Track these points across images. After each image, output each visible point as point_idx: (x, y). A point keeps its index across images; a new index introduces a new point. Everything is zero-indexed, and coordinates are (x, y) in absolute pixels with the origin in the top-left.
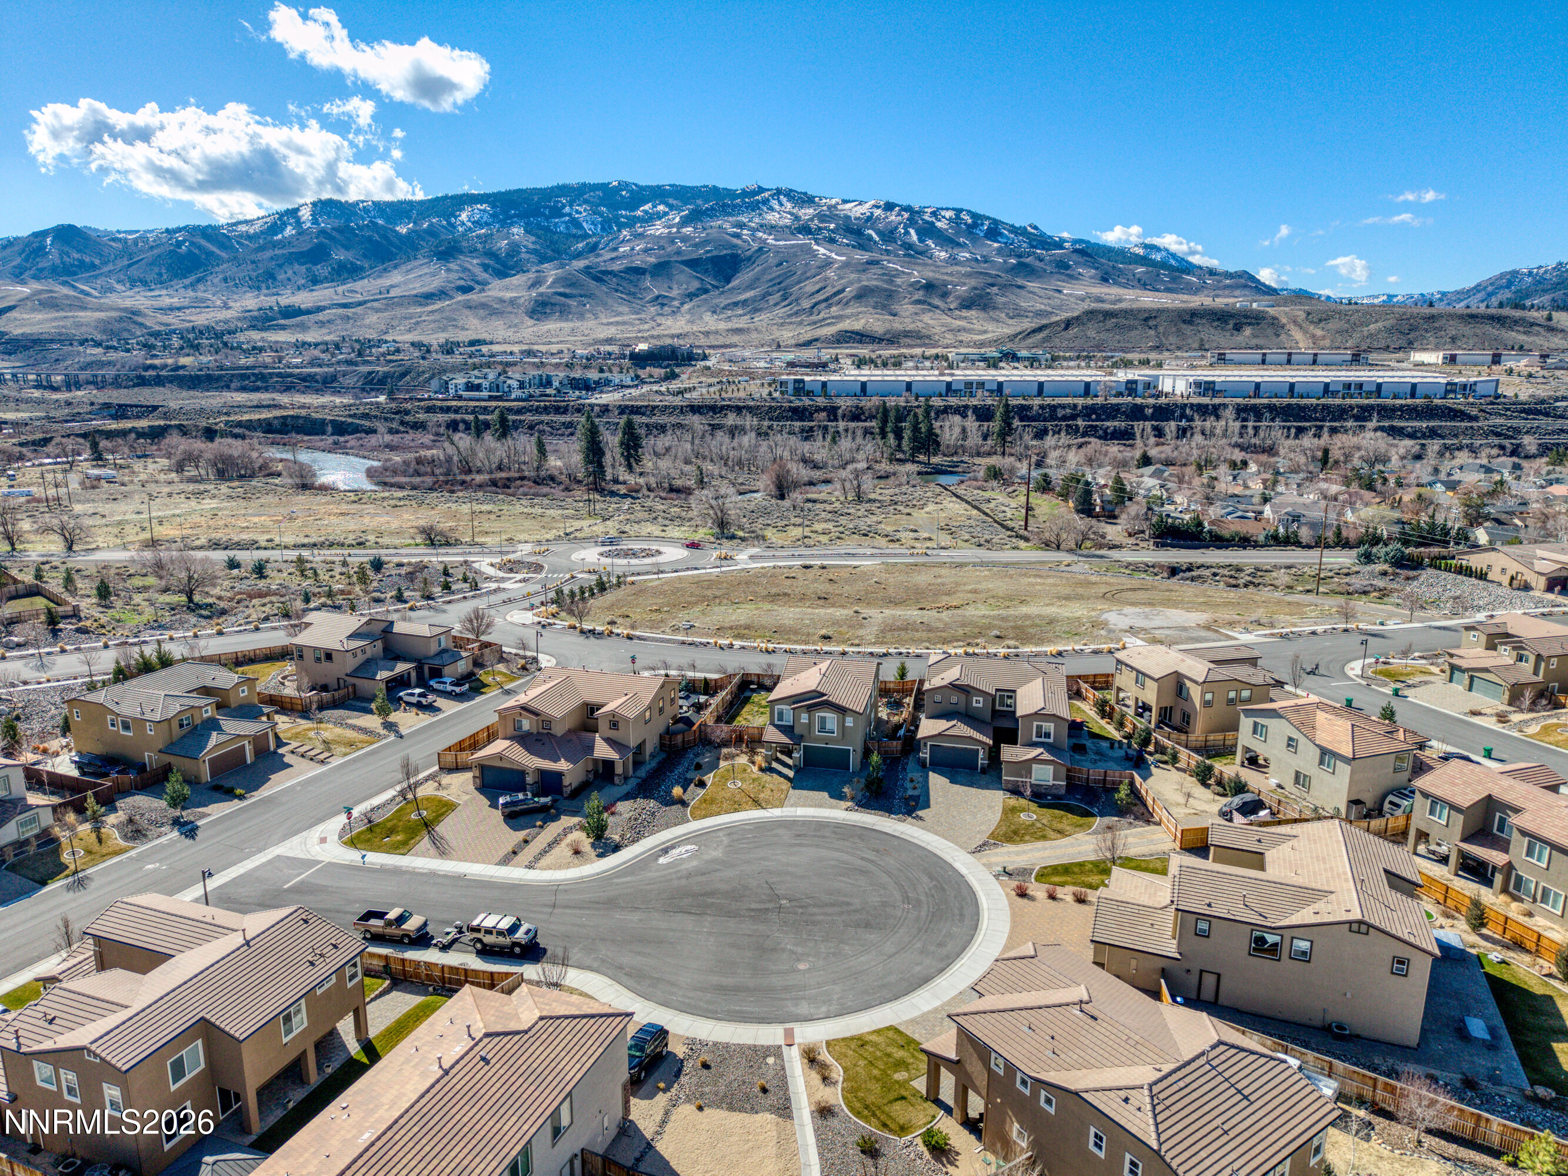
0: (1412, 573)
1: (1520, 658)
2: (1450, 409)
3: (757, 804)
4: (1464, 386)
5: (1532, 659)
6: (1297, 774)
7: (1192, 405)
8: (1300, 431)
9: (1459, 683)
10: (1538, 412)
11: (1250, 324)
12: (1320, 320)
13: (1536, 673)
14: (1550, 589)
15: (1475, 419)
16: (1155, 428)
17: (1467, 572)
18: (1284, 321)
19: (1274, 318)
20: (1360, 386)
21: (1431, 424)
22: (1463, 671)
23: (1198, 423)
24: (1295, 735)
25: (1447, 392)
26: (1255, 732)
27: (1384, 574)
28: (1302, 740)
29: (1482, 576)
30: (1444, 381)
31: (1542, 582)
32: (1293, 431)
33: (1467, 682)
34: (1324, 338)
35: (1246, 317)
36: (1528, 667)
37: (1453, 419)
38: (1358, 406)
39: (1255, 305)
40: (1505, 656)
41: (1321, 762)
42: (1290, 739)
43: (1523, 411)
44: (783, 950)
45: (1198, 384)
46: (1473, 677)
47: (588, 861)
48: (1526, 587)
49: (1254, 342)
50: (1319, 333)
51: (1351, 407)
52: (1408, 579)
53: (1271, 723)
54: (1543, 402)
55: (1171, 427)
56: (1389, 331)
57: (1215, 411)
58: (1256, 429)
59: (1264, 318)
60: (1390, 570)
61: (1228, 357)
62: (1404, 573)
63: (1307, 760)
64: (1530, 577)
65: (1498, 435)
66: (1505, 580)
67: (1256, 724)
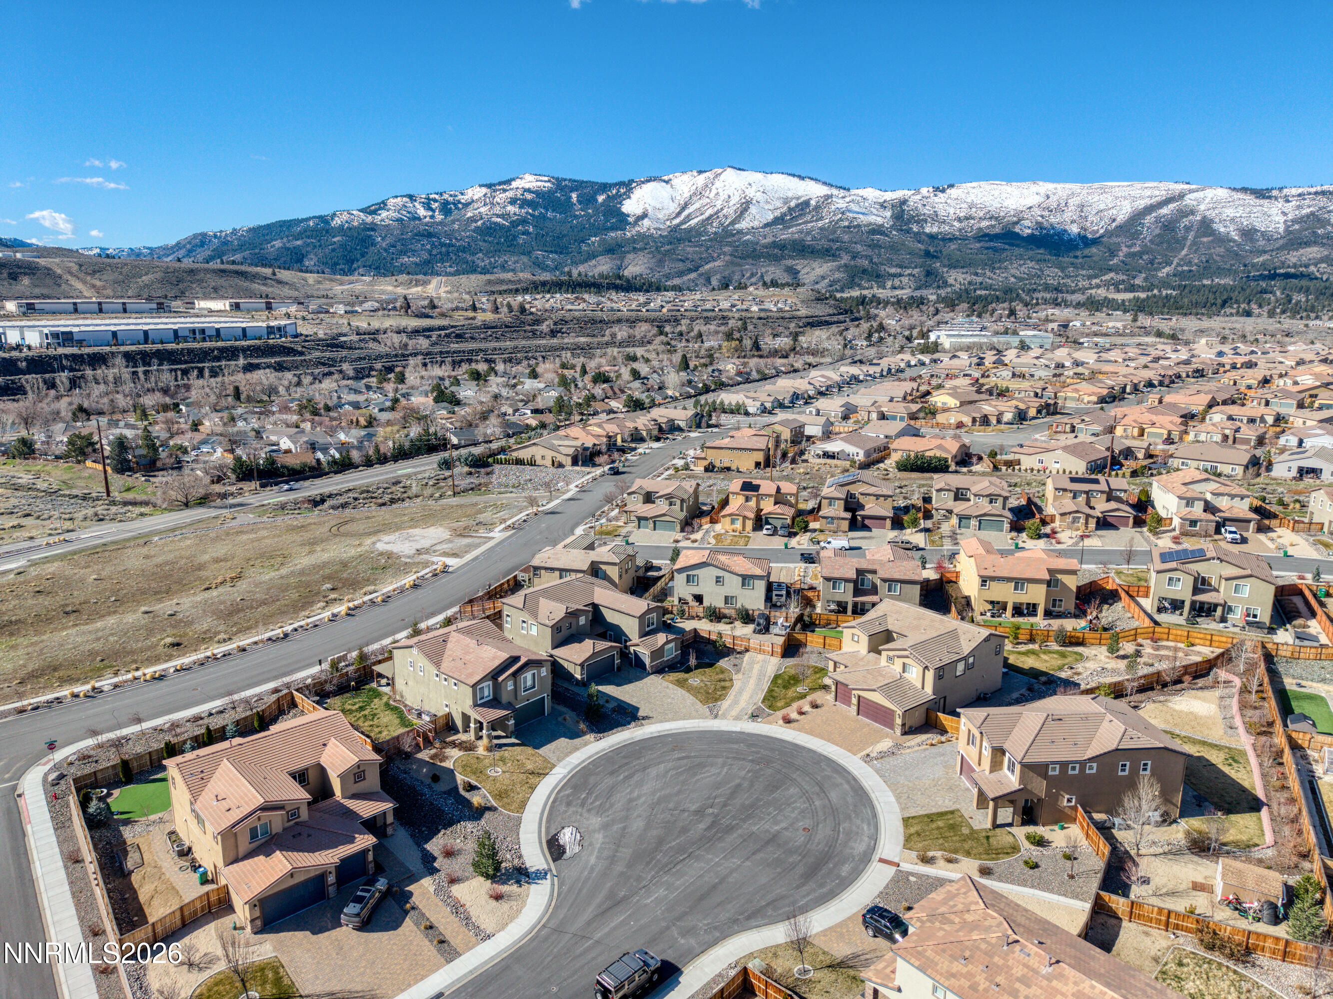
0: (489, 469)
1: (671, 504)
2: (285, 348)
3: (540, 774)
4: (279, 329)
5: (678, 502)
6: (726, 598)
7: (66, 356)
8: (185, 372)
9: (647, 527)
10: (337, 346)
11: (25, 274)
12: (94, 272)
13: (682, 510)
14: (575, 462)
15: (301, 354)
16: (45, 382)
17: (519, 462)
18: (59, 271)
19: (49, 269)
20: (203, 331)
21: (278, 359)
22: (646, 519)
23: (89, 372)
24: (721, 573)
25: (269, 333)
26: (688, 581)
27: (470, 473)
28: (727, 575)
29: (532, 463)
30: (264, 325)
31: (569, 460)
32: (179, 373)
33: (652, 525)
34: (104, 288)
35: (19, 267)
36: (677, 507)
37: (288, 354)
38: (218, 349)
39: (19, 255)
40: (661, 507)
41: (743, 585)
42: (717, 577)
43: (328, 346)
44: (779, 832)
45: (56, 335)
46: (655, 522)
47: (522, 900)
48: (561, 466)
49: (37, 291)
50: (98, 283)
51: (212, 350)
52: (488, 474)
53: (701, 572)
54: (334, 339)
55: (63, 378)
56: (161, 281)
57: (97, 360)
58: (146, 373)
59: (38, 269)
60: (473, 470)
61: (37, 307)
62: (482, 470)
63: (733, 585)
64: (560, 458)
65: (324, 364)
66: (548, 462)
67: (688, 576)
